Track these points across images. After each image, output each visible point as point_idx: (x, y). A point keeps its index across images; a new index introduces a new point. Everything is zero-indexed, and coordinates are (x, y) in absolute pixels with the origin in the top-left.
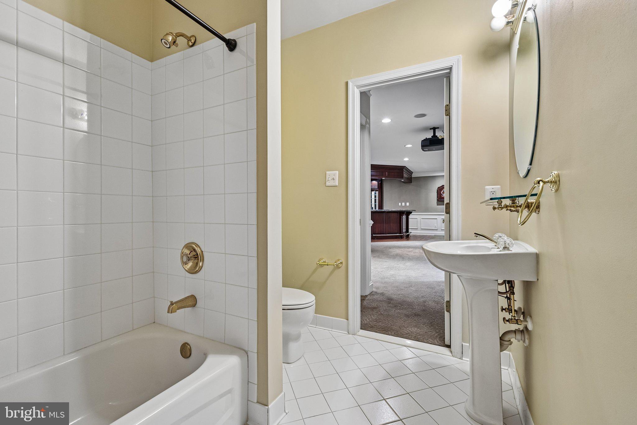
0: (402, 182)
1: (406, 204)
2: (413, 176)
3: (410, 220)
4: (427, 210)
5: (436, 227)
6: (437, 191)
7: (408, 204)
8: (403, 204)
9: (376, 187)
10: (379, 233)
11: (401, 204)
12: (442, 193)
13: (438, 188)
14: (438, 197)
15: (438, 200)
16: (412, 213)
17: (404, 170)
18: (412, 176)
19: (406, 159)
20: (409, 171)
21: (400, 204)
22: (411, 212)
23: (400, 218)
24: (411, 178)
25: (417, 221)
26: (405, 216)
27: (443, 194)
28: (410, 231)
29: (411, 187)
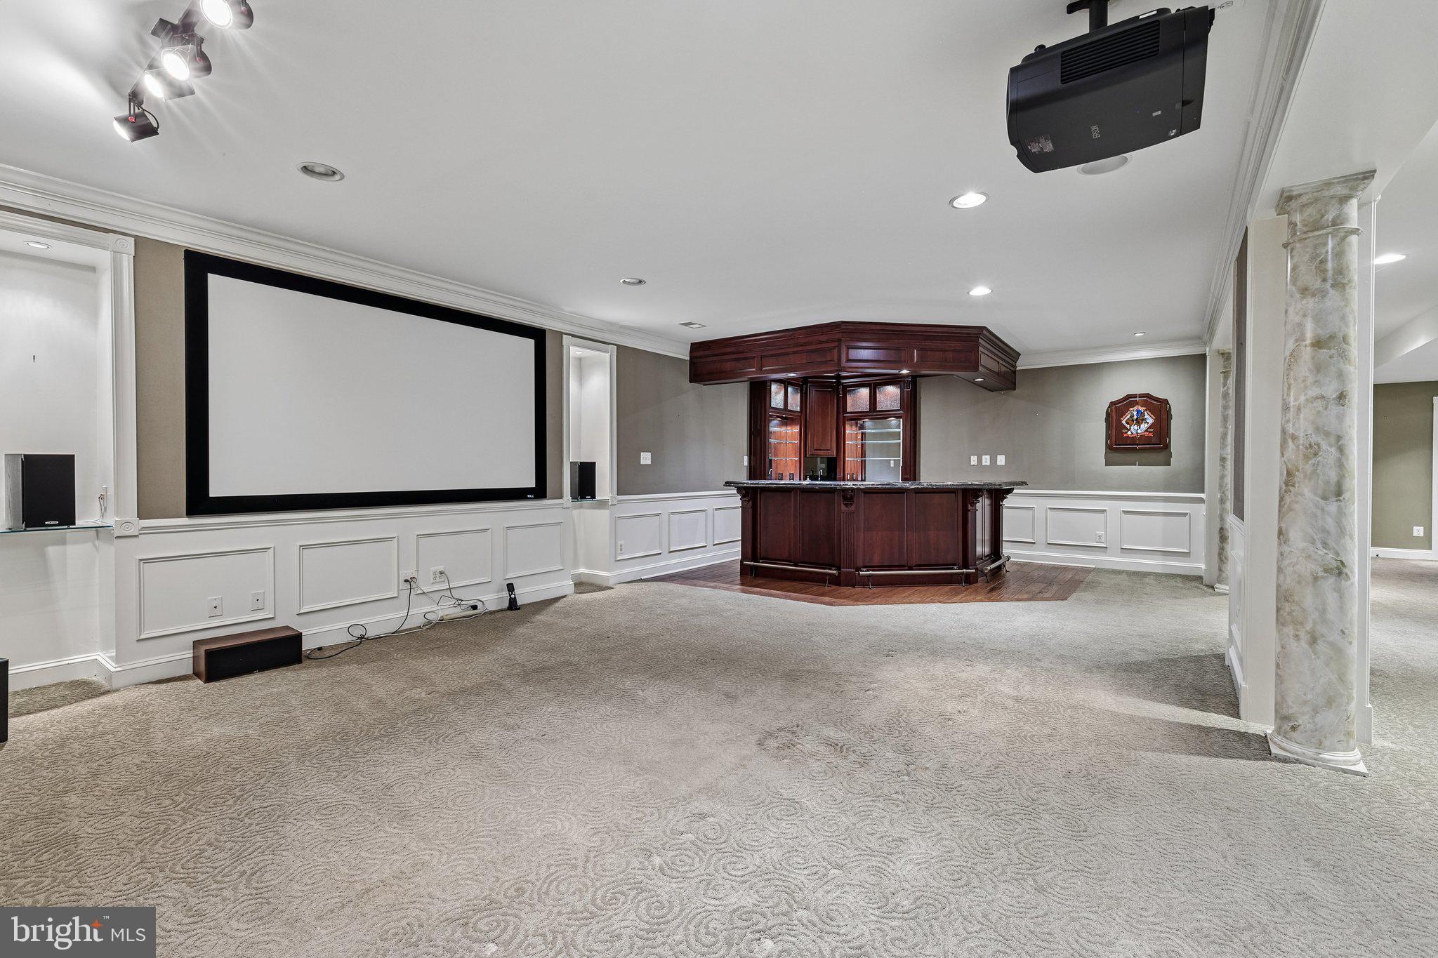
0: (978, 384)
1: (994, 460)
2: (1021, 365)
3: (1006, 514)
4: (1069, 479)
5: (1103, 539)
6: (1108, 414)
7: (1001, 460)
8: (986, 460)
9: (897, 406)
10: (886, 564)
11: (980, 460)
12: (1124, 422)
13: (1112, 404)
14: (1108, 437)
15: (1109, 448)
16: (1015, 491)
17: (980, 340)
18: (1015, 367)
19: (980, 291)
20: (1007, 349)
21: (974, 460)
22: (1010, 491)
23: (965, 512)
24: (1014, 372)
25: (1034, 517)
26: (987, 502)
27: (1128, 426)
28: (1006, 550)
29: (1013, 402)
